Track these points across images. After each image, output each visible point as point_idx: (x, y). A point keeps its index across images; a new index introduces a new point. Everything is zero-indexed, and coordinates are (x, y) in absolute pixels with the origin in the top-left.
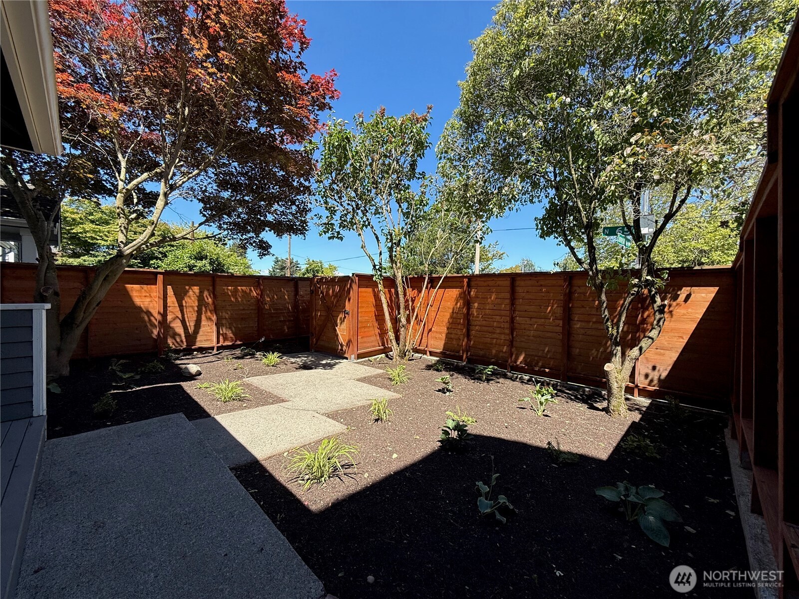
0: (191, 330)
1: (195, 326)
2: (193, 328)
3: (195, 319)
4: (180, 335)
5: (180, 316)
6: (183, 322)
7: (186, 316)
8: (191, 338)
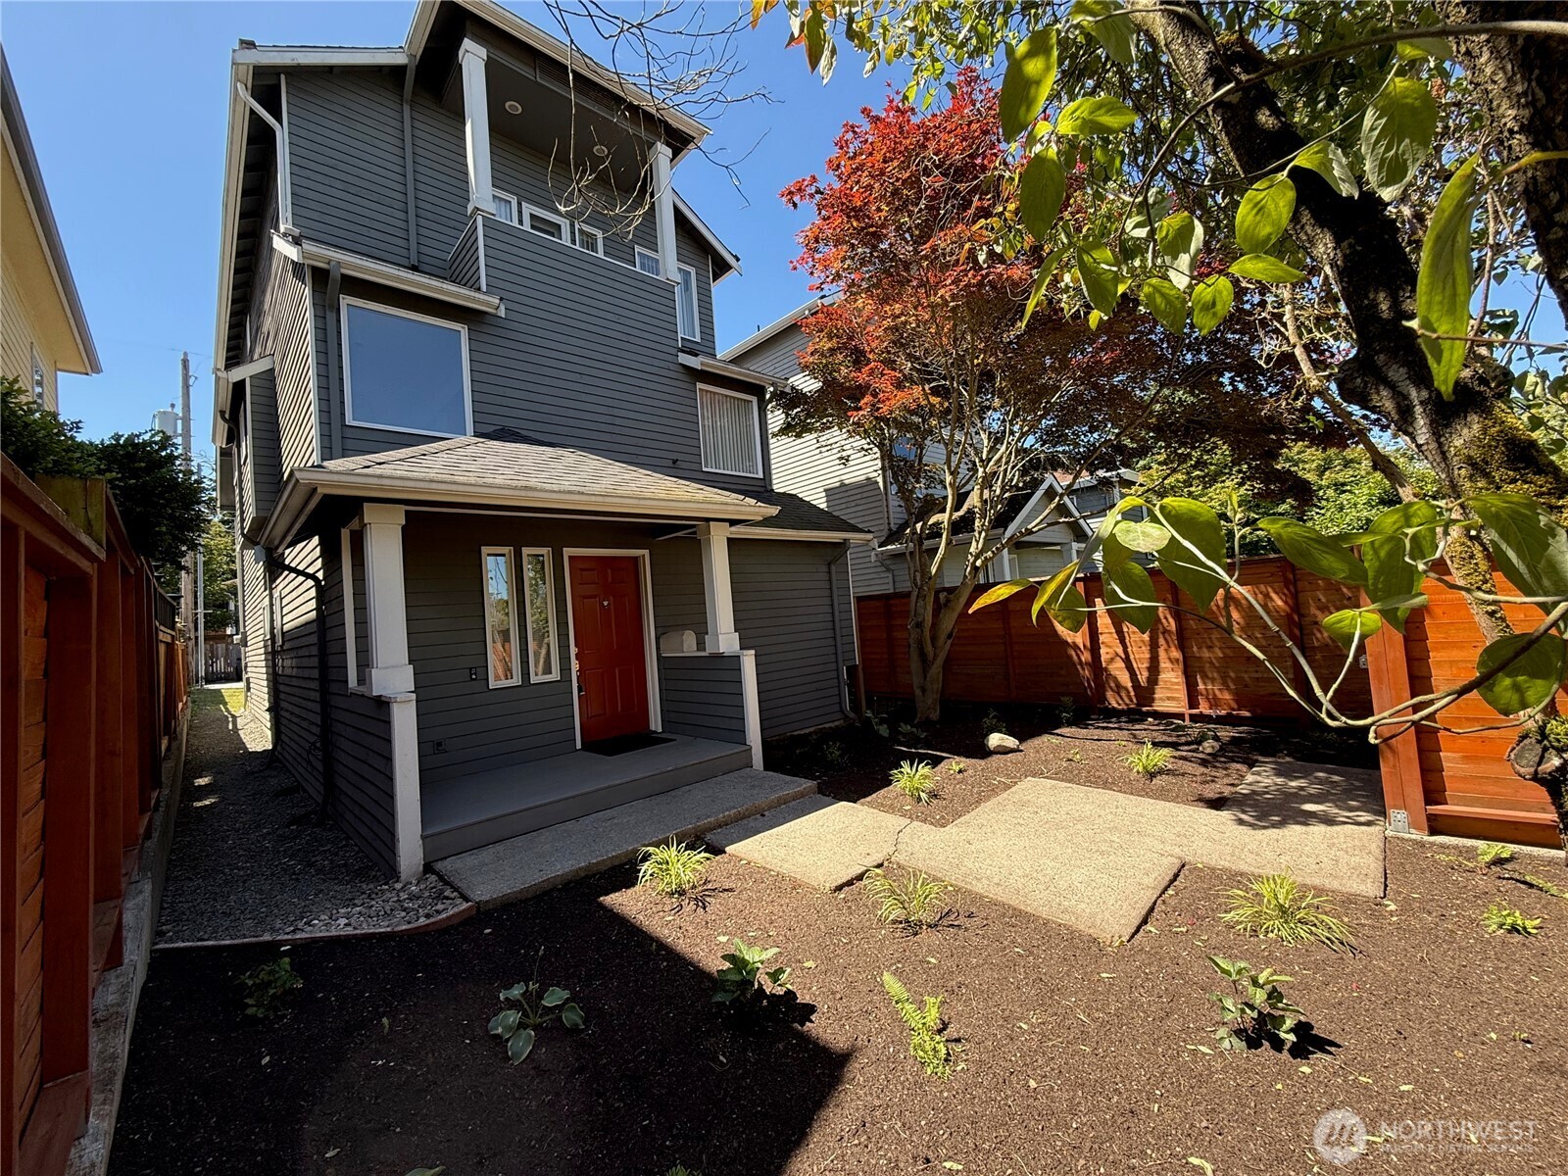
0: (1143, 677)
1: (1149, 669)
2: (1146, 674)
3: (1148, 656)
4: (1126, 689)
5: (1120, 650)
6: (1127, 661)
7: (1129, 650)
8: (1145, 694)
